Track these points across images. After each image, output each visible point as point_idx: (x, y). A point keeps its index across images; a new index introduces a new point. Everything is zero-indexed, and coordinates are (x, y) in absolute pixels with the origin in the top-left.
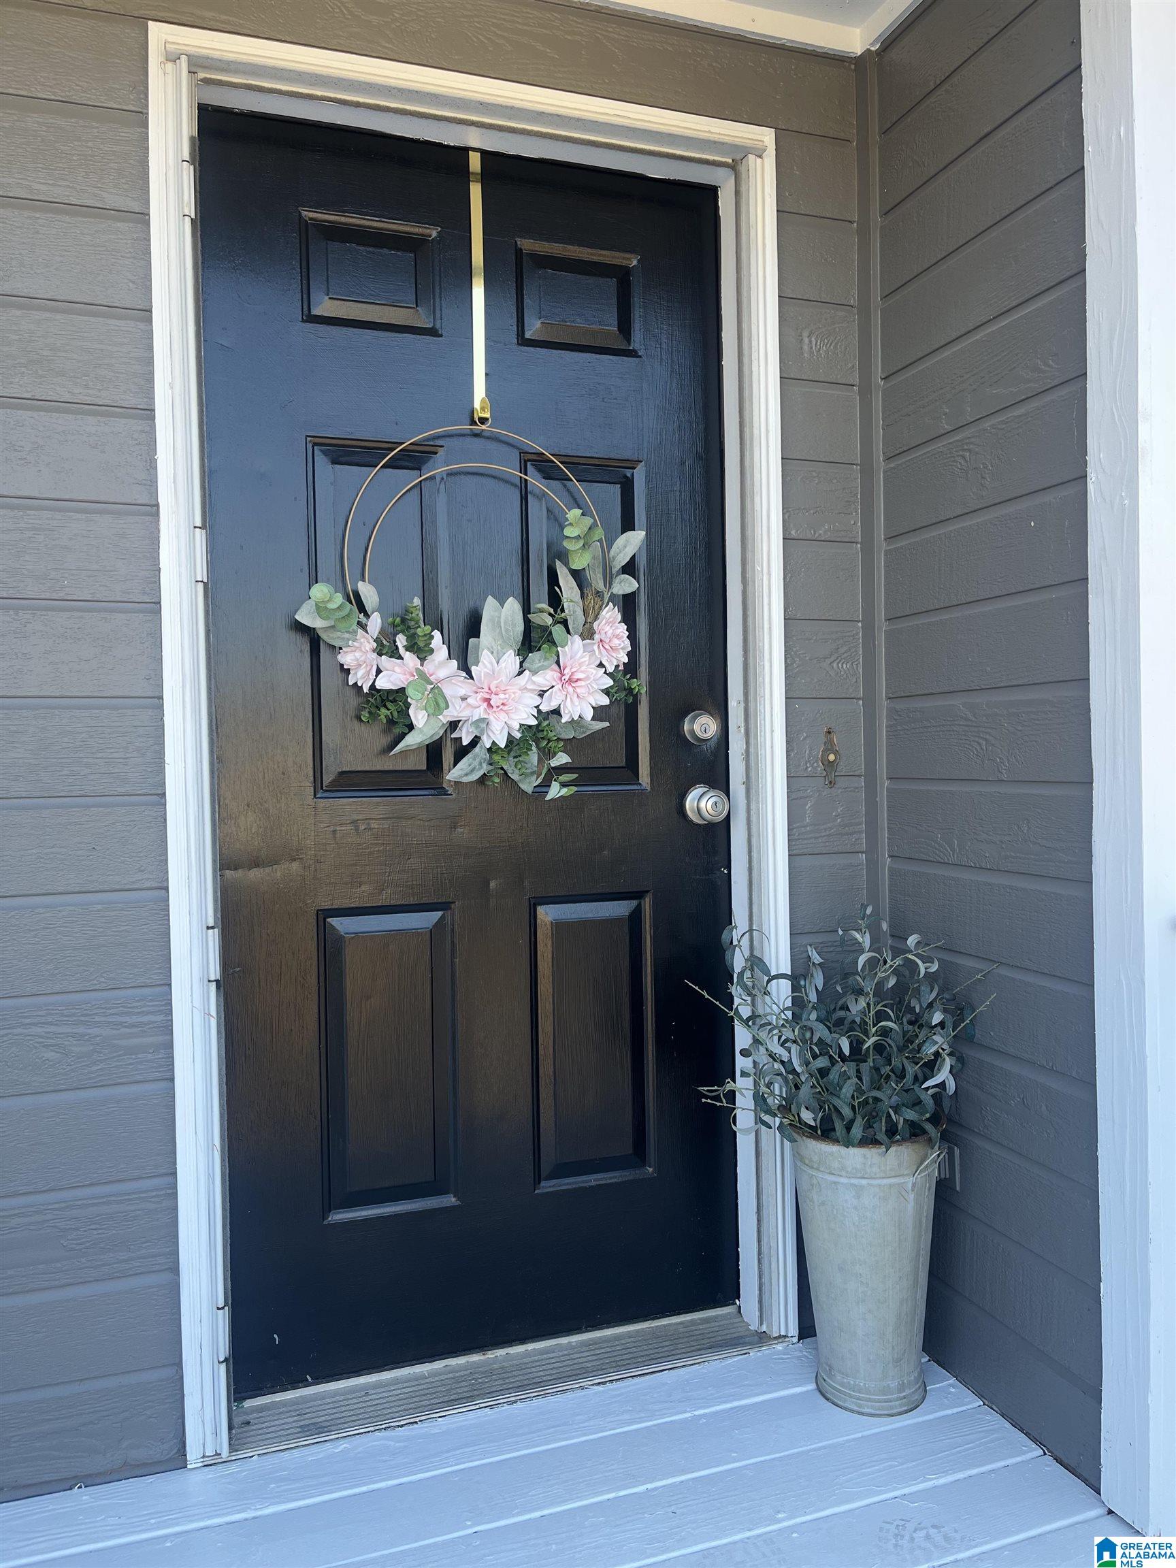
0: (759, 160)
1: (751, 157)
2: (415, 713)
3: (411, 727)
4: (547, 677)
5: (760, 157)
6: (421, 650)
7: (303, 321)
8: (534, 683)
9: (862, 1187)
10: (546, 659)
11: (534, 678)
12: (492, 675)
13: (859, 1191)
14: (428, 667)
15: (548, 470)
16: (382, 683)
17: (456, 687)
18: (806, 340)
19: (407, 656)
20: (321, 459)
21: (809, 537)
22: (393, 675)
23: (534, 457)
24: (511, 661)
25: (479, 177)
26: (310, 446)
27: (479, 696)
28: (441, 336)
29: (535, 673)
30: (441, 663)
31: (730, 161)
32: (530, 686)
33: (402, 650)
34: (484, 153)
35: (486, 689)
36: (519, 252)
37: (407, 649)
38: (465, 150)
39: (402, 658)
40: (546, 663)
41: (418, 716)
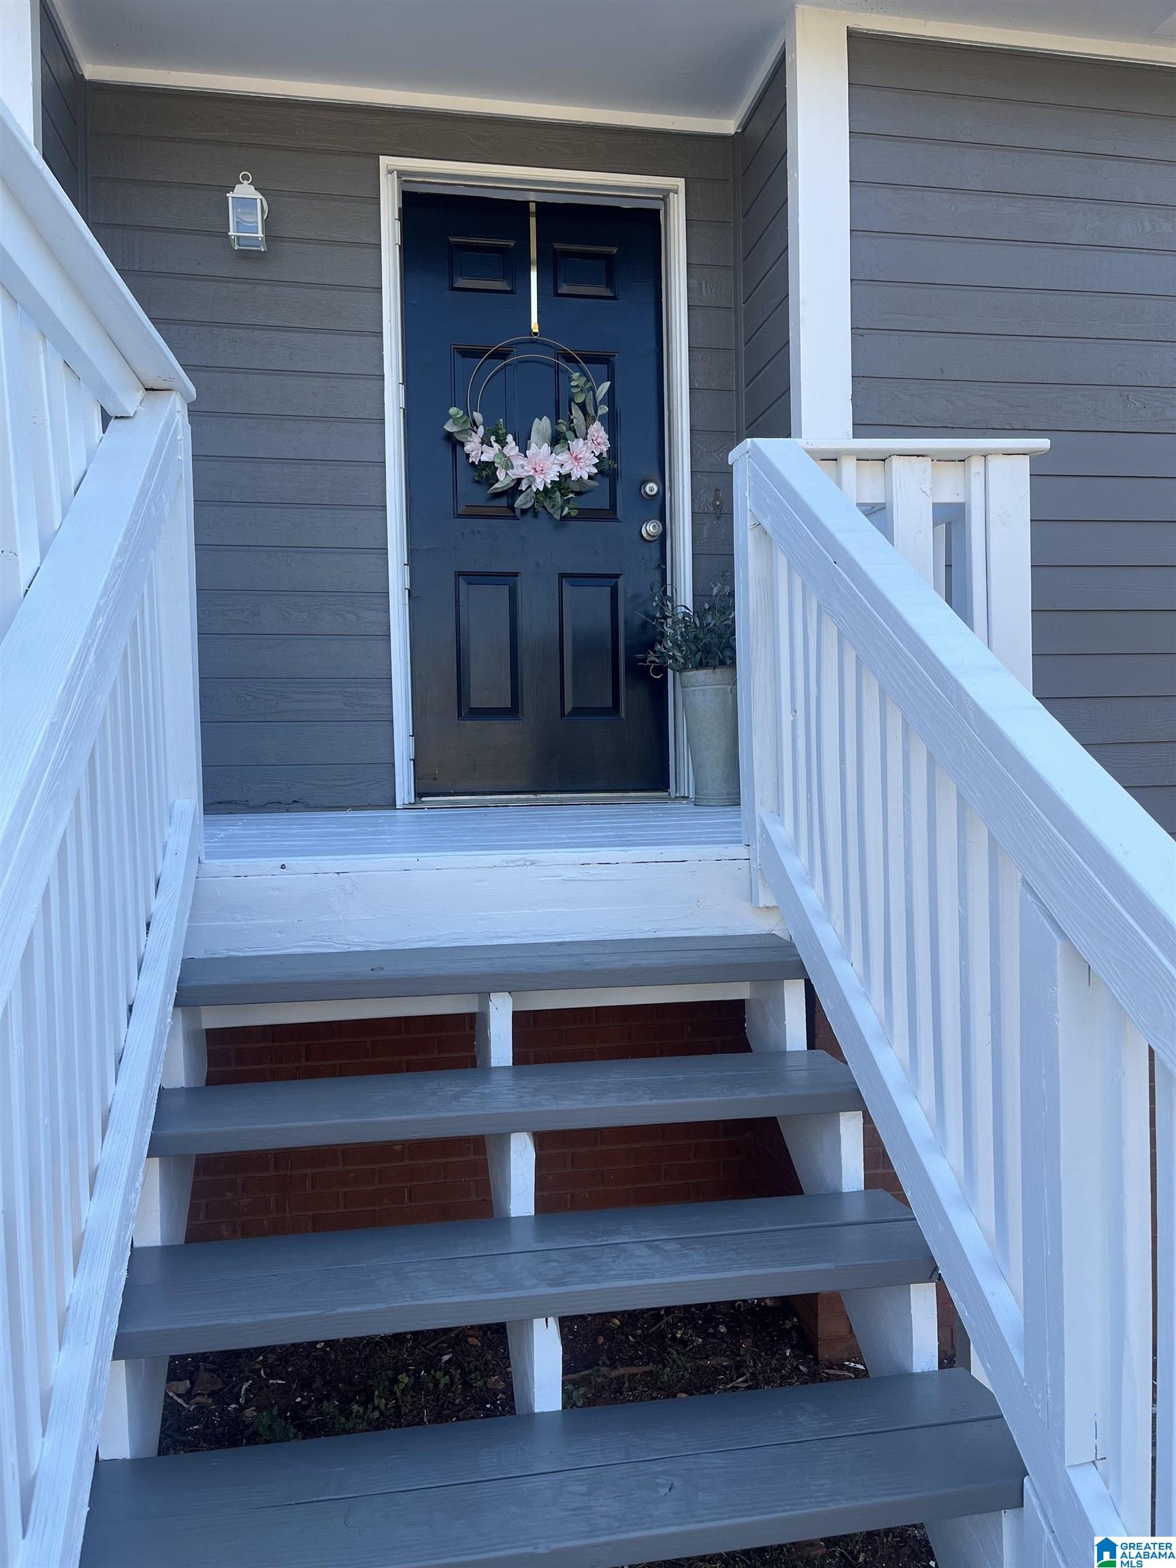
0: (675, 195)
1: (671, 194)
2: (500, 474)
3: (497, 480)
4: (564, 457)
5: (677, 193)
6: (502, 443)
7: (449, 290)
8: (558, 460)
9: (705, 690)
10: (563, 447)
11: (557, 457)
12: (535, 455)
13: (704, 692)
14: (506, 451)
15: (568, 358)
16: (484, 458)
17: (518, 461)
18: (704, 285)
19: (495, 445)
20: (457, 356)
21: (706, 388)
22: (489, 455)
23: (563, 352)
24: (546, 448)
25: (535, 215)
26: (452, 349)
27: (530, 466)
28: (516, 294)
29: (557, 454)
30: (512, 448)
31: (662, 196)
32: (556, 462)
33: (493, 443)
34: (537, 203)
35: (534, 463)
36: (555, 251)
37: (496, 441)
38: (527, 203)
39: (493, 447)
40: (563, 449)
41: (501, 475)
